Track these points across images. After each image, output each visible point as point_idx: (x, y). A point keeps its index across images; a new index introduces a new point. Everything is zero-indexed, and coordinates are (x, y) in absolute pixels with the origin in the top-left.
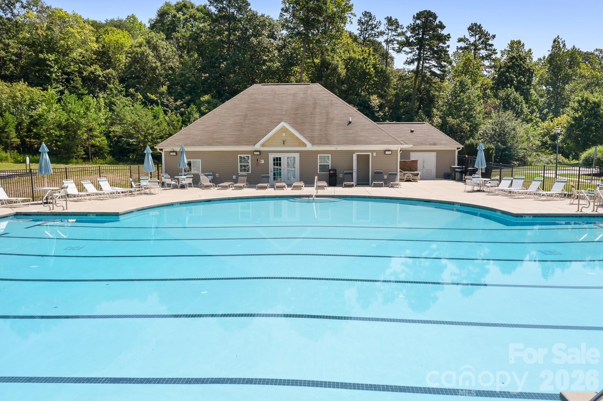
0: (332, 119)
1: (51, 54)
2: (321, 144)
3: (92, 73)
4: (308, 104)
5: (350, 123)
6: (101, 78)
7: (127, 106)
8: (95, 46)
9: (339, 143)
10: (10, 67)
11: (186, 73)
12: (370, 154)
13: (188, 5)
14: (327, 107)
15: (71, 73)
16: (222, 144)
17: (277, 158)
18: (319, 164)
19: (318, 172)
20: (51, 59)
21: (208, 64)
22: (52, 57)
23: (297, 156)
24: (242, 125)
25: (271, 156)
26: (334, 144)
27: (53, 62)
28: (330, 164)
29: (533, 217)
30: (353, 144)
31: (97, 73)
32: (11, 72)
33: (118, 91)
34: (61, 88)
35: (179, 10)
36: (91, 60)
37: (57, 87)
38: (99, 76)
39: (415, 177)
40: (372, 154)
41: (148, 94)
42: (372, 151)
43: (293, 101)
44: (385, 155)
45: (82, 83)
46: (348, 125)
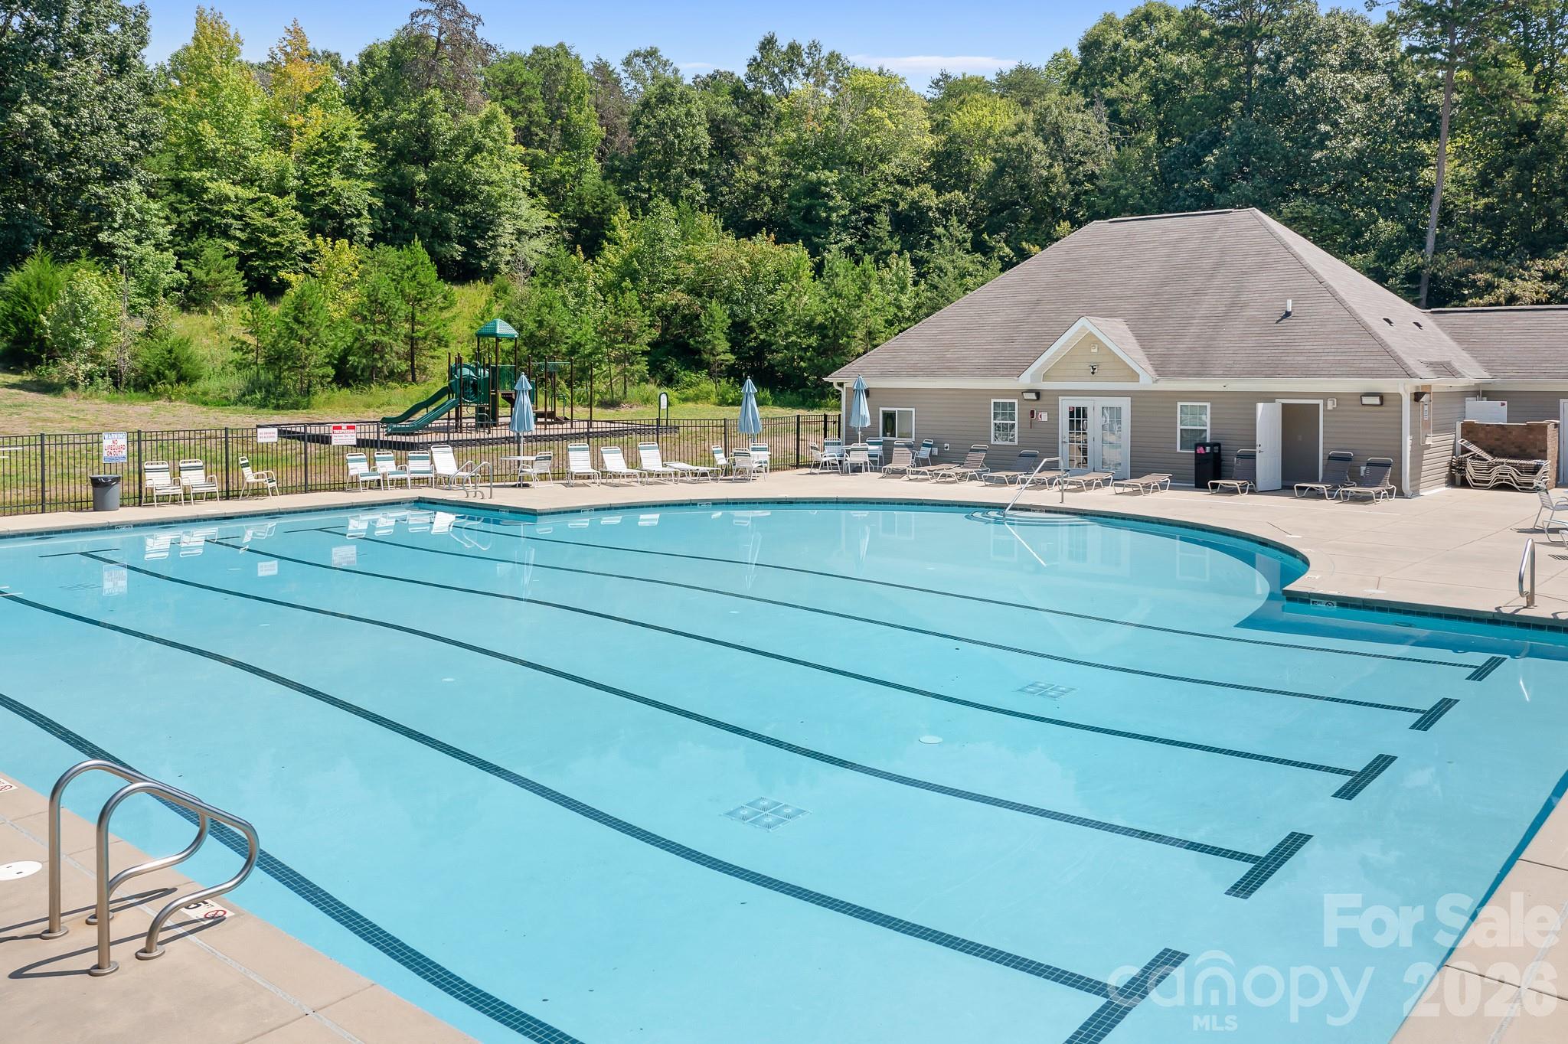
0: (1245, 306)
1: (831, 171)
2: (1181, 374)
3: (914, 205)
4: (1199, 267)
5: (1288, 314)
6: (934, 212)
7: (971, 275)
8: (929, 142)
9: (1229, 373)
10: (765, 204)
11: (1121, 187)
12: (1321, 402)
13: (1156, 13)
14: (1246, 273)
15: (875, 206)
16: (954, 372)
17: (1078, 409)
18: (1179, 427)
19: (1178, 450)
20: (830, 181)
21: (1178, 159)
22: (832, 177)
23: (1125, 404)
24: (1017, 327)
25: (1065, 405)
26: (1214, 376)
27: (834, 187)
28: (1208, 428)
29: (1339, 605)
30: (1268, 376)
31: (925, 203)
32: (768, 212)
33: (958, 241)
34: (848, 242)
35: (1133, 29)
36: (919, 173)
37: (841, 240)
38: (930, 208)
39: (1526, 478)
40: (1325, 405)
41: (1024, 243)
42: (1325, 396)
43: (1166, 261)
44: (1364, 408)
45: (890, 228)
46: (1278, 322)
